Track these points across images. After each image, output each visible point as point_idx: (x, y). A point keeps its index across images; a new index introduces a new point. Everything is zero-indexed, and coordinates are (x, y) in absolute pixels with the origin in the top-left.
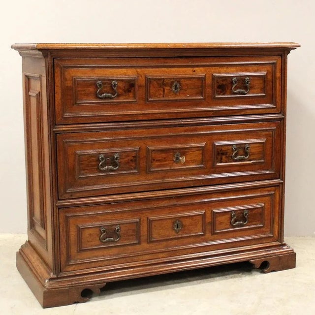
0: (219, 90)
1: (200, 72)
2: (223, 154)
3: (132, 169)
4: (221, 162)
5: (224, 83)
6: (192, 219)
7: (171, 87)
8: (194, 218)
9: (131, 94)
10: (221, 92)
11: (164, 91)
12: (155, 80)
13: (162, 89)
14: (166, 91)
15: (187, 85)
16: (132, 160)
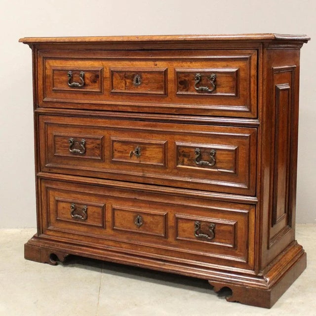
0: (182, 86)
1: (161, 66)
2: (184, 156)
3: (97, 156)
4: (183, 165)
5: (187, 79)
6: (153, 218)
7: (133, 80)
8: (155, 217)
9: (97, 85)
10: (183, 88)
11: (126, 84)
12: (117, 72)
13: (124, 82)
14: (128, 83)
15: (147, 79)
16: (96, 147)
